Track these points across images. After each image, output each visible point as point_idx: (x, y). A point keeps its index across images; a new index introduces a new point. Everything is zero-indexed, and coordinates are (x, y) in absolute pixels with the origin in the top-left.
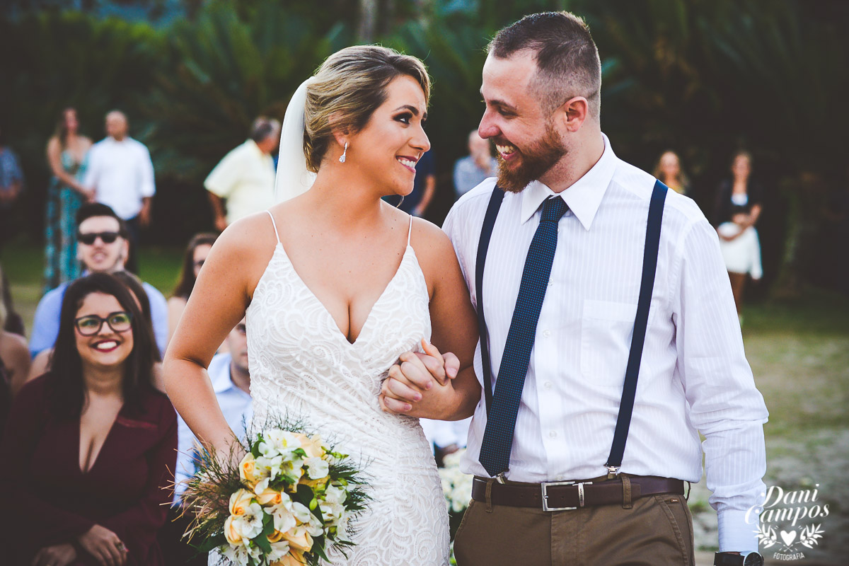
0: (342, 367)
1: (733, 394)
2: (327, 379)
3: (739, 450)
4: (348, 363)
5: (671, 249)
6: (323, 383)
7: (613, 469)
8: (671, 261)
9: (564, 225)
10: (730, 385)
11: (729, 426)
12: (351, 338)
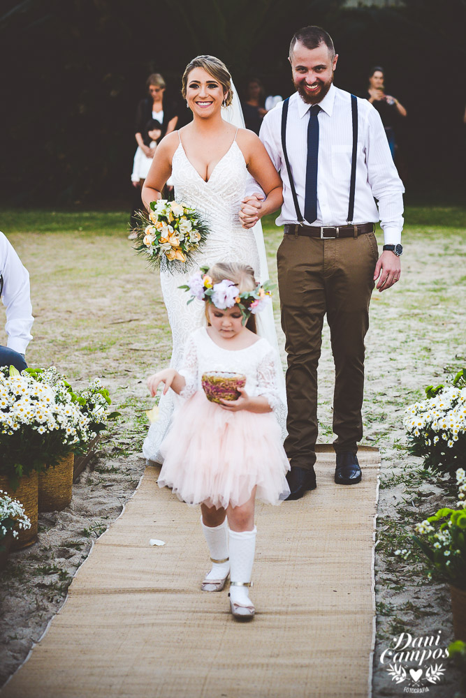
0: (203, 192)
1: (389, 180)
2: (198, 198)
3: (391, 203)
4: (206, 190)
5: (364, 121)
6: (197, 199)
7: (350, 222)
8: (363, 125)
9: (320, 116)
10: (387, 176)
11: (388, 193)
12: (206, 181)
